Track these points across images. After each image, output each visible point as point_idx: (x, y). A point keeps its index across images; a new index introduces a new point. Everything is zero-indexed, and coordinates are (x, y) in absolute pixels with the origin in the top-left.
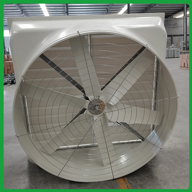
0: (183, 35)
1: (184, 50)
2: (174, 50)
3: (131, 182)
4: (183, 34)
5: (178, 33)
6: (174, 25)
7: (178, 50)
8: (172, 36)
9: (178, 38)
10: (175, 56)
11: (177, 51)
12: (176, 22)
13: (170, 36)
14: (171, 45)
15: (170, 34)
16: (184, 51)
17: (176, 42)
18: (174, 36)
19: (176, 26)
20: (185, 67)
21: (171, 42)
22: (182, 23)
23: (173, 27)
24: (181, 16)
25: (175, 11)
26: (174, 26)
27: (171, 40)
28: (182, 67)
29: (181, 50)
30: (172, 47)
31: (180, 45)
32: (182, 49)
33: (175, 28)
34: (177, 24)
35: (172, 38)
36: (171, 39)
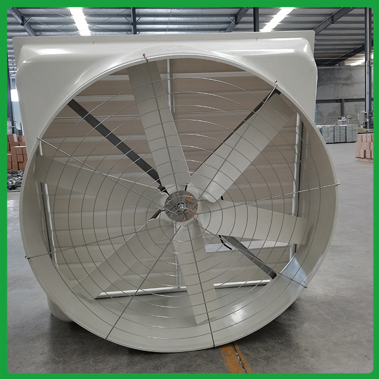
0: (364, 100)
1: (366, 127)
2: (346, 127)
3: (247, 352)
4: (364, 97)
5: (354, 96)
6: (347, 79)
7: (354, 128)
8: (343, 101)
9: (355, 106)
10: (347, 140)
11: (352, 130)
12: (350, 74)
13: (338, 101)
14: (341, 119)
15: (338, 97)
16: (366, 130)
17: (350, 113)
18: (347, 100)
19: (349, 82)
20: (367, 157)
21: (340, 113)
22: (361, 75)
23: (344, 84)
24: (360, 61)
25: (349, 51)
26: (346, 82)
27: (340, 110)
28: (360, 159)
29: (359, 128)
30: (343, 121)
31: (358, 119)
32: (362, 126)
33: (347, 85)
34: (352, 77)
35: (341, 104)
36: (340, 108)
